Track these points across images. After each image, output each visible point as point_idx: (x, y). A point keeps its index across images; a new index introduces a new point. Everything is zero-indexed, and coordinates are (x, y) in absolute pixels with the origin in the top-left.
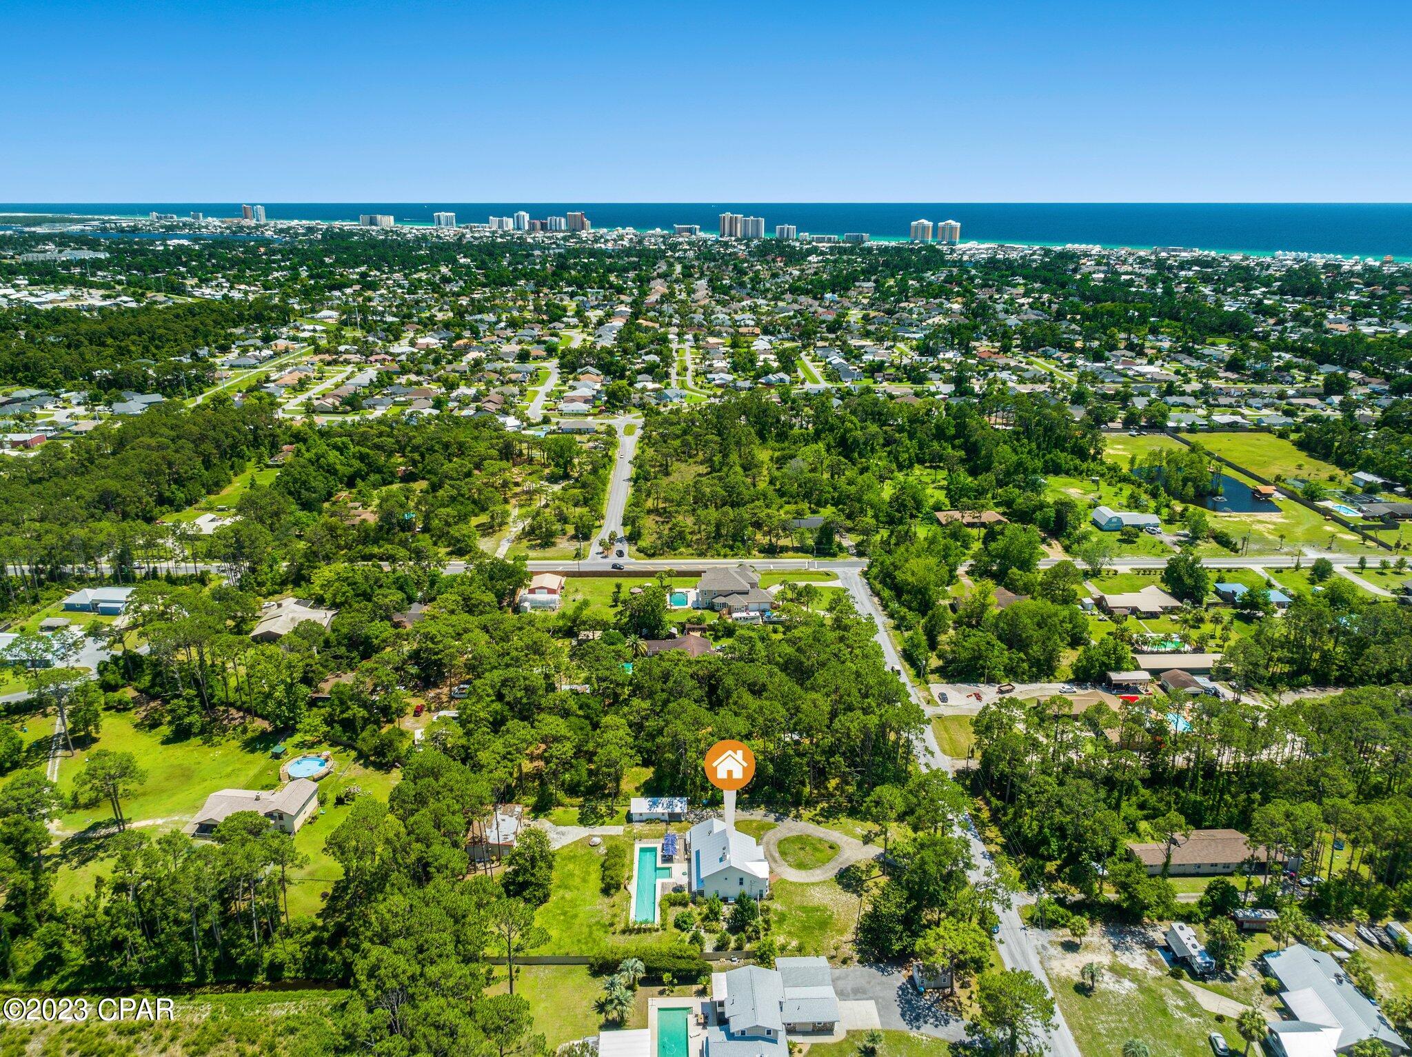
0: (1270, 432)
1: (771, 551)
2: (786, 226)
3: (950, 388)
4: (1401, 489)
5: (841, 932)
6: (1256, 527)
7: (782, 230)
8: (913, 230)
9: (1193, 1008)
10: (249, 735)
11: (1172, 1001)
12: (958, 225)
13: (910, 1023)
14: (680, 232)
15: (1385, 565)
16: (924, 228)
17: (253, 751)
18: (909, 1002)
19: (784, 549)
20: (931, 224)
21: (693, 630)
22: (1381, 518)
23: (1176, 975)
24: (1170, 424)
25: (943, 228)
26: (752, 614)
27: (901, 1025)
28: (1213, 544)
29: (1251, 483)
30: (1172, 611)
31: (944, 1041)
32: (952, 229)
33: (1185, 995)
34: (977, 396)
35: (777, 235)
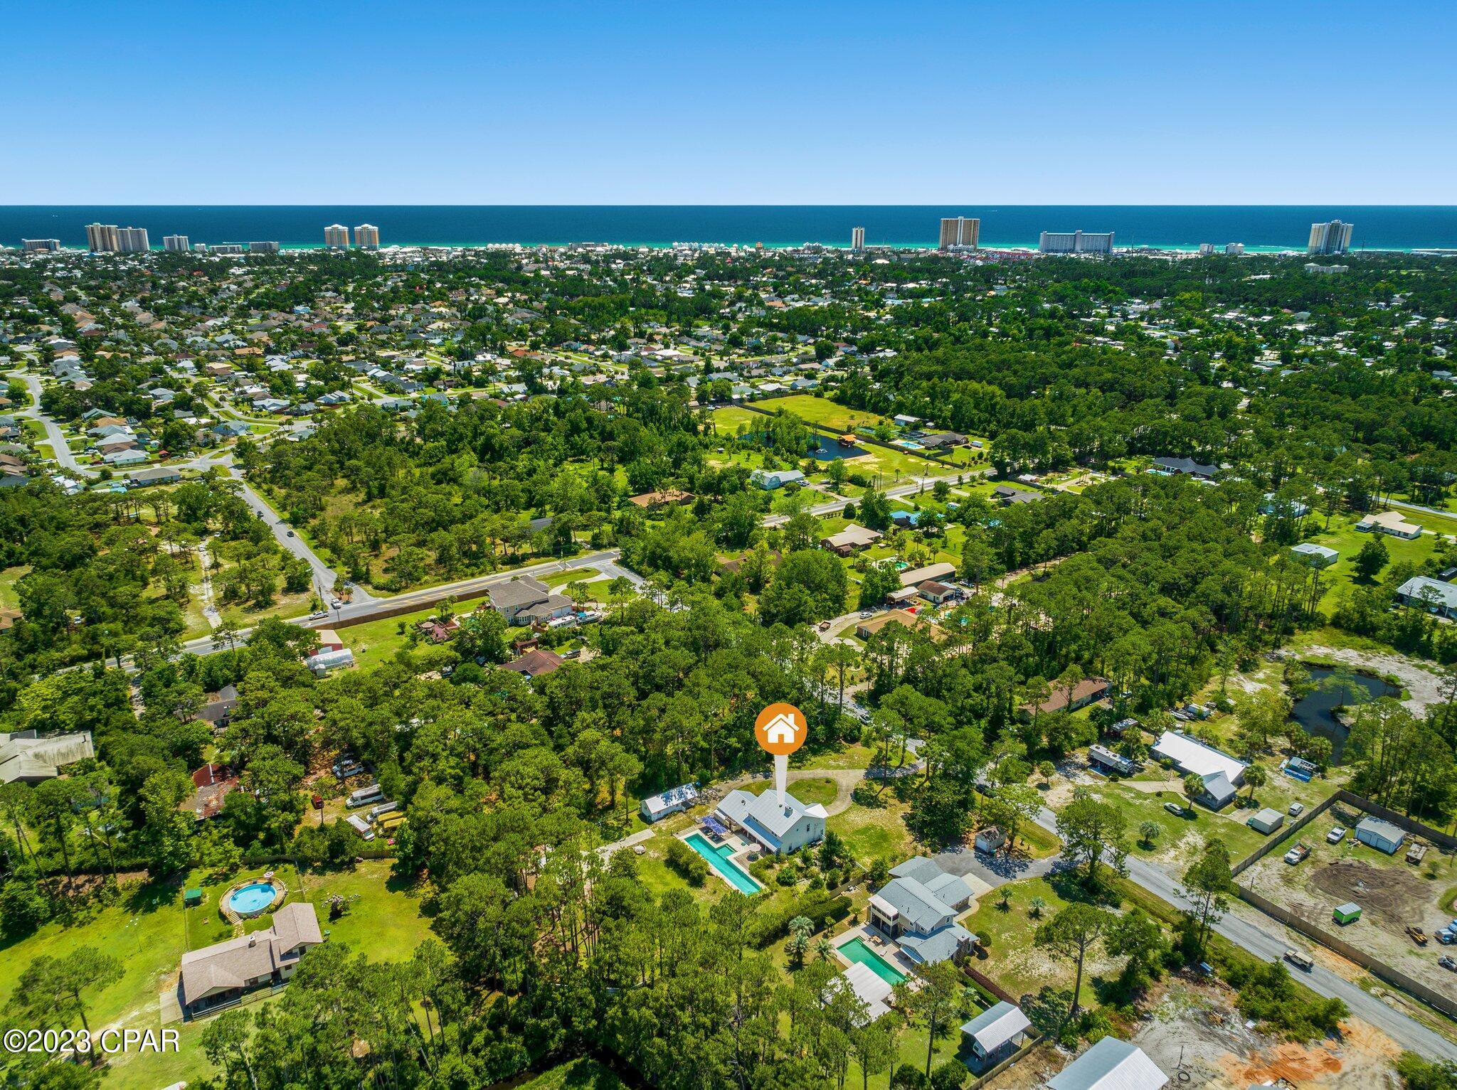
0: (806, 393)
1: (514, 561)
2: (175, 237)
3: (521, 387)
4: (931, 424)
5: (901, 837)
6: (866, 467)
7: (171, 242)
8: (327, 237)
9: (1139, 795)
10: (125, 896)
11: (1128, 796)
12: (376, 228)
13: (1006, 876)
14: (33, 248)
15: (973, 479)
16: (341, 233)
17: (151, 909)
18: (991, 864)
19: (525, 557)
20: (346, 229)
21: (526, 646)
22: (938, 447)
23: (1114, 780)
24: (735, 397)
25: (360, 232)
26: (568, 618)
27: (1002, 881)
28: (852, 487)
29: (835, 436)
30: (876, 540)
31: (1036, 878)
32: (370, 233)
33: (1130, 789)
34: (553, 392)
35: (166, 247)
